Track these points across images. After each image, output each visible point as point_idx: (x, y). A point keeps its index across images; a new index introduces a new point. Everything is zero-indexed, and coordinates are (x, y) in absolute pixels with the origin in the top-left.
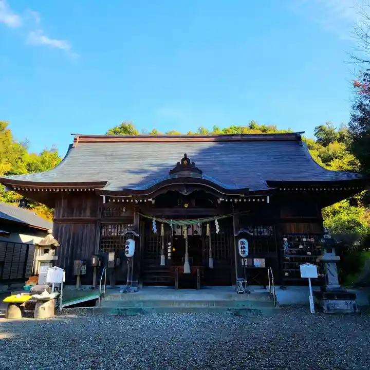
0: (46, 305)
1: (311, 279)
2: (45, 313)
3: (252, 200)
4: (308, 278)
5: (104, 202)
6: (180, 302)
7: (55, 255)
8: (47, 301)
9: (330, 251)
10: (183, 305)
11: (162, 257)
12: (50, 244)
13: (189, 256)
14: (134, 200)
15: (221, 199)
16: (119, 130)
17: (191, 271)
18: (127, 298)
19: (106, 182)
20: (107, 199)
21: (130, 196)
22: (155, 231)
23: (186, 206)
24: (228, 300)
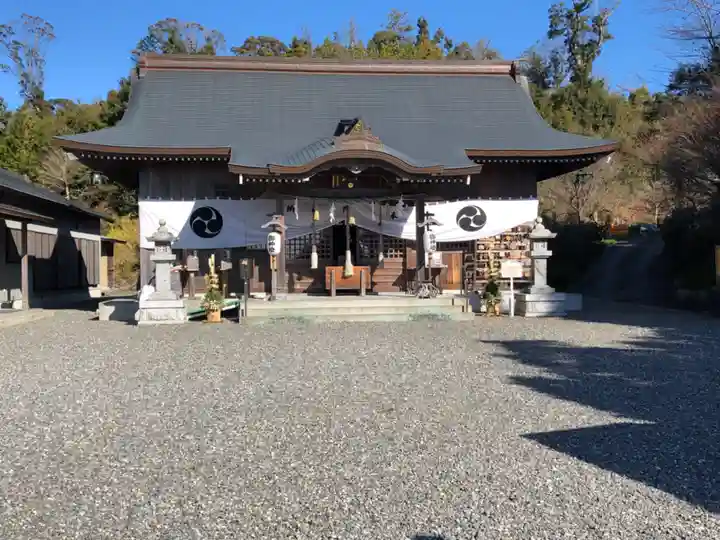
3: (446, 181)
4: (510, 278)
5: (241, 182)
11: (314, 256)
14: (283, 180)
15: (404, 180)
19: (229, 149)
20: (245, 178)
21: (277, 175)
23: (351, 185)
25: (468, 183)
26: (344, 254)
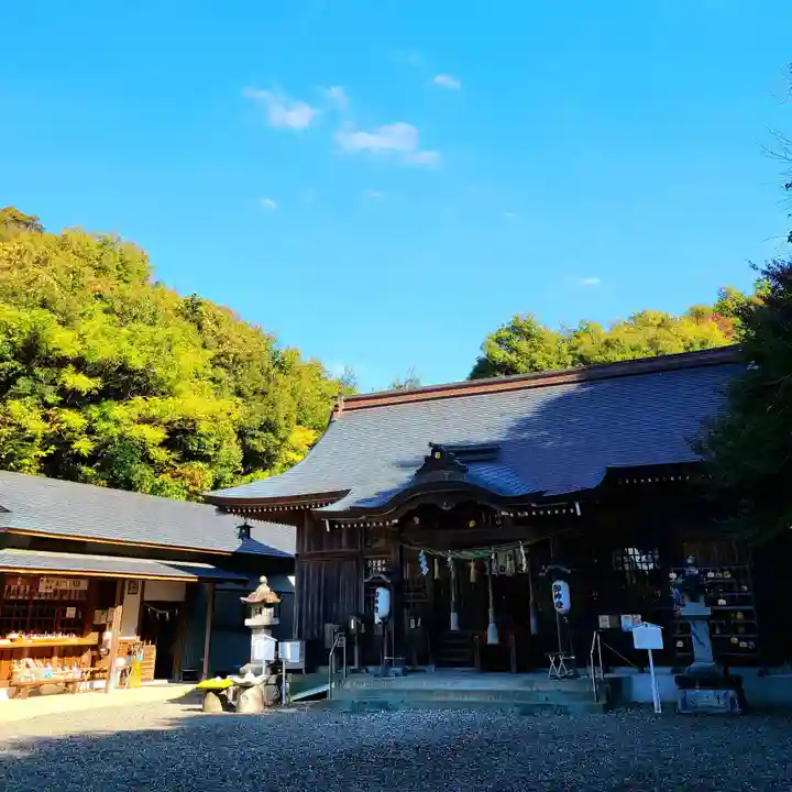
0: (248, 692)
1: (653, 651)
2: (250, 704)
3: (553, 512)
4: (646, 651)
5: (328, 529)
6: (447, 692)
7: (275, 617)
8: (249, 687)
9: (693, 599)
10: (452, 698)
11: (453, 617)
12: (260, 600)
13: (496, 613)
15: (503, 514)
16: (507, 334)
17: (500, 640)
18: (382, 684)
19: (348, 491)
20: (332, 524)
21: (363, 517)
22: (425, 571)
23: (472, 524)
24: (528, 689)
25: (579, 513)
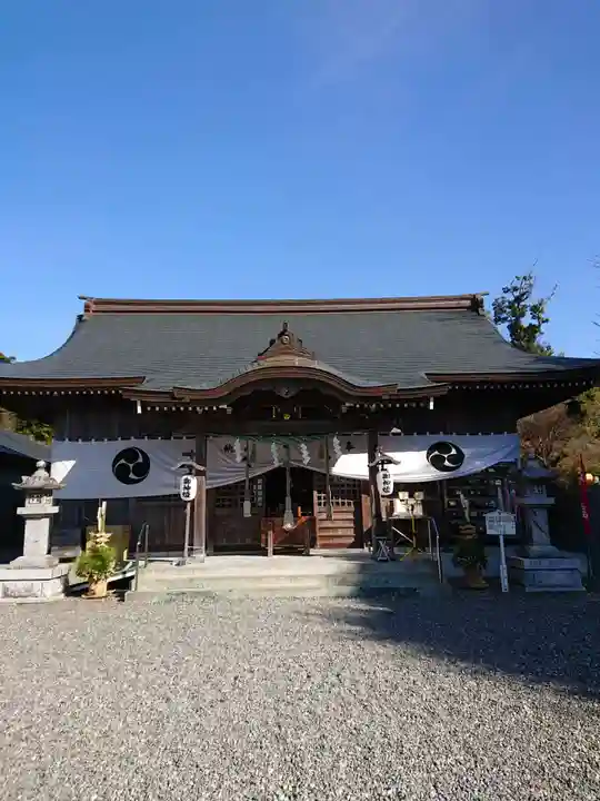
1: (504, 536)
3: (402, 405)
4: (498, 536)
5: (139, 411)
6: (277, 578)
7: (54, 505)
11: (247, 505)
14: (194, 408)
15: (347, 404)
19: (142, 379)
20: (145, 405)
21: (186, 401)
23: (286, 417)
25: (432, 407)
26: (284, 502)
